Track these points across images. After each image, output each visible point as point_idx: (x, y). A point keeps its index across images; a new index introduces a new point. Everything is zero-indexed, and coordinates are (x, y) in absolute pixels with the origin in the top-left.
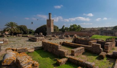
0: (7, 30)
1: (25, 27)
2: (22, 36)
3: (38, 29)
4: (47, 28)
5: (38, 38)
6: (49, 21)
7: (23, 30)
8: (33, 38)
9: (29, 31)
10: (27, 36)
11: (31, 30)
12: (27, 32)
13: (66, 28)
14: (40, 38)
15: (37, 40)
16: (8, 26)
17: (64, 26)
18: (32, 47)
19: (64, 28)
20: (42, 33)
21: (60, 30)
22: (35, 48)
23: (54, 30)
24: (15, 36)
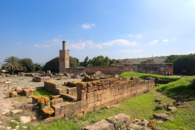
0: (6, 67)
1: (29, 61)
2: (26, 75)
3: (48, 64)
4: (60, 62)
5: (42, 78)
6: (62, 52)
7: (26, 66)
8: (37, 78)
9: (35, 67)
10: (31, 76)
11: (38, 66)
12: (32, 69)
13: (90, 60)
14: (45, 78)
15: (42, 81)
16: (8, 61)
17: (87, 59)
18: (34, 87)
19: (88, 61)
20: (50, 71)
21: (81, 64)
22: (37, 88)
23: (71, 65)
24: (16, 75)
